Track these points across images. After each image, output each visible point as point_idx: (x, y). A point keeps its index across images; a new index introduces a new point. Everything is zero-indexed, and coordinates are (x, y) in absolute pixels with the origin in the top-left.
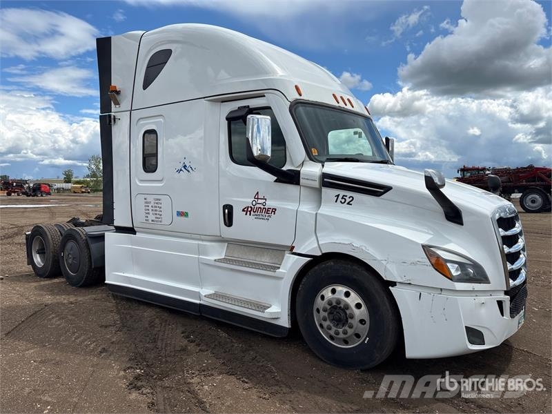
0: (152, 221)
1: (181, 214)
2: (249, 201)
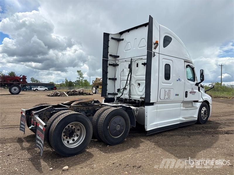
0: (167, 98)
1: (177, 95)
2: (191, 90)
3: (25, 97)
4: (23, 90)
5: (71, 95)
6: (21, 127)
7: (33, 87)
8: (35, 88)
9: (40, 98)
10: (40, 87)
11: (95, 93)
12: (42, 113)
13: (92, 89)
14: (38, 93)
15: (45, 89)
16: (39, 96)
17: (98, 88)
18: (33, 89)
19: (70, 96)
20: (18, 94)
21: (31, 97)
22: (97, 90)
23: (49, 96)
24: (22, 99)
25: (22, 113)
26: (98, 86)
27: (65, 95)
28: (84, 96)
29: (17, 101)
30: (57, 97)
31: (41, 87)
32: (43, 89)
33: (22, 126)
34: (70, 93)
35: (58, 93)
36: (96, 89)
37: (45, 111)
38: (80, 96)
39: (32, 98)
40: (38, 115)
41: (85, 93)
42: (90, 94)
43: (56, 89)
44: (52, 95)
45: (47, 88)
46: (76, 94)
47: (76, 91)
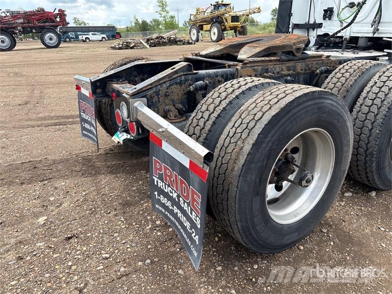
3: (72, 52)
4: (65, 41)
5: (155, 46)
6: (84, 129)
7: (81, 35)
8: (84, 37)
9: (98, 52)
10: (92, 34)
11: (197, 40)
12: (157, 93)
13: (190, 33)
14: (92, 45)
15: (102, 38)
16: (95, 50)
17: (202, 29)
18: (80, 37)
19: (153, 46)
20: (57, 46)
21: (82, 51)
22: (200, 34)
23: (114, 48)
24: (66, 56)
25: (78, 88)
26: (202, 25)
27: (143, 45)
28: (179, 46)
29: (58, 60)
30: (130, 50)
31: (95, 34)
32: (99, 37)
33: (87, 126)
34: (152, 41)
35: (130, 43)
36: (198, 32)
37: (168, 84)
38: (171, 47)
39: (84, 53)
40: (145, 99)
41: (180, 41)
42: (189, 43)
43: (121, 37)
44: (120, 46)
45: (104, 36)
46: (164, 44)
47: (162, 38)
